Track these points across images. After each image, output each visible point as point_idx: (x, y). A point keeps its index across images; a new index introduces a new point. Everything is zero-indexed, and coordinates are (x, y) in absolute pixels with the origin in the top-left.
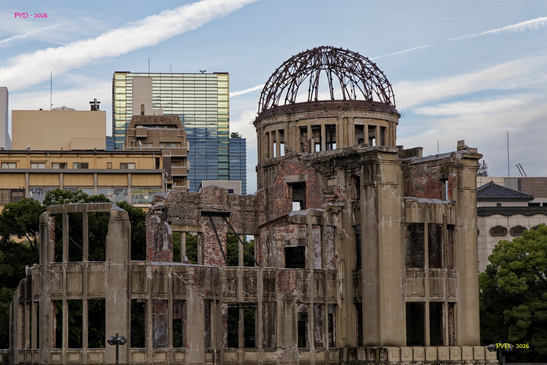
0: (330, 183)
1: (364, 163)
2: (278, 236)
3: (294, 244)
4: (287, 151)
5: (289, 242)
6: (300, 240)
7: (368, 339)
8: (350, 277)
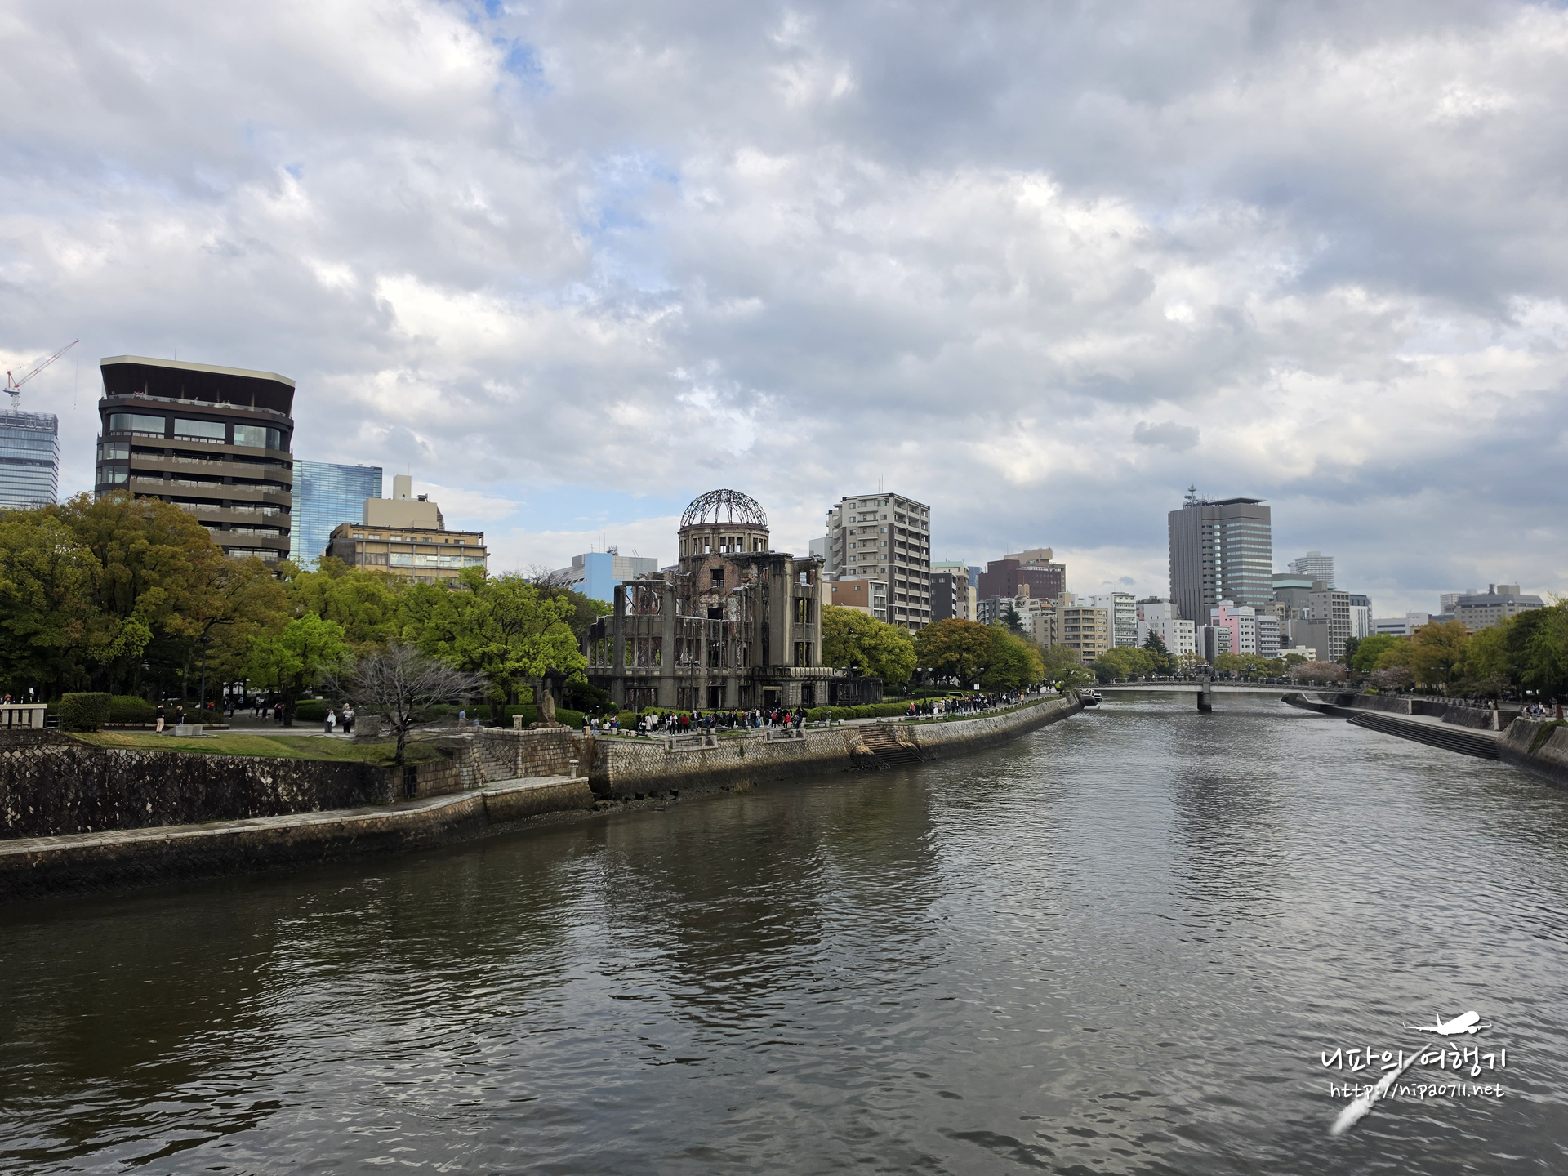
0: (745, 571)
1: (773, 562)
2: (703, 600)
3: (716, 606)
4: (711, 551)
5: (712, 605)
6: (720, 604)
7: (773, 662)
8: (759, 626)
